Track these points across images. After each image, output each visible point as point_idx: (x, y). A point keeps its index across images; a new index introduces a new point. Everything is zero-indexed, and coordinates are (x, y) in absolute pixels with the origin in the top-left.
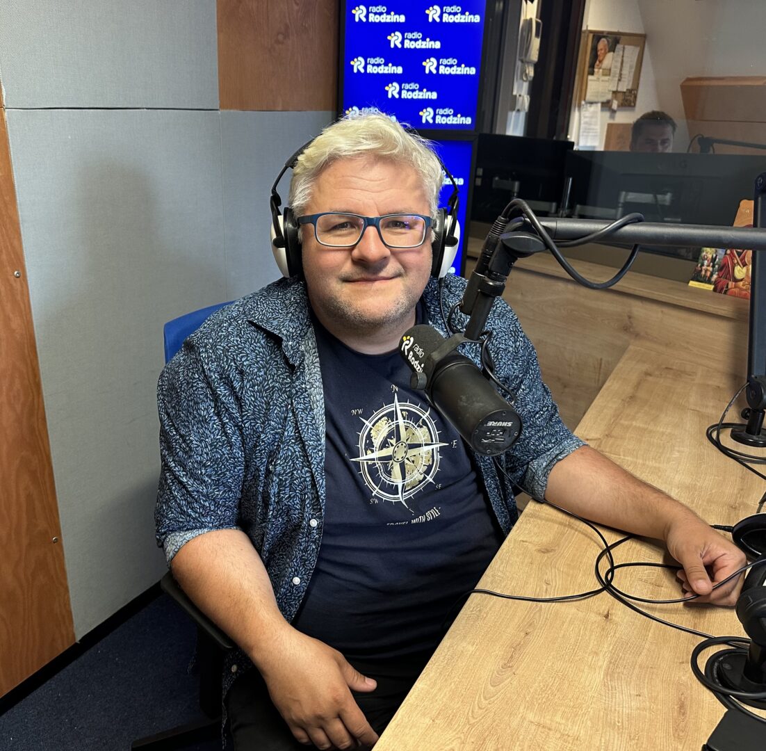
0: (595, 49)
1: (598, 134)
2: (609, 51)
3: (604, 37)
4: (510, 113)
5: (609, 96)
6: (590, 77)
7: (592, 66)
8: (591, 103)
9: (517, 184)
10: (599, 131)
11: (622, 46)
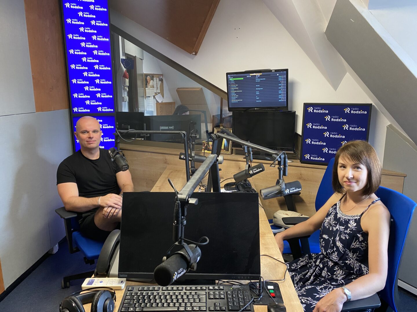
0: (146, 79)
1: (153, 107)
2: (151, 80)
3: (148, 75)
4: (122, 103)
5: (154, 94)
6: (146, 88)
7: (146, 85)
8: (149, 97)
9: (129, 126)
10: (153, 106)
11: (156, 78)
